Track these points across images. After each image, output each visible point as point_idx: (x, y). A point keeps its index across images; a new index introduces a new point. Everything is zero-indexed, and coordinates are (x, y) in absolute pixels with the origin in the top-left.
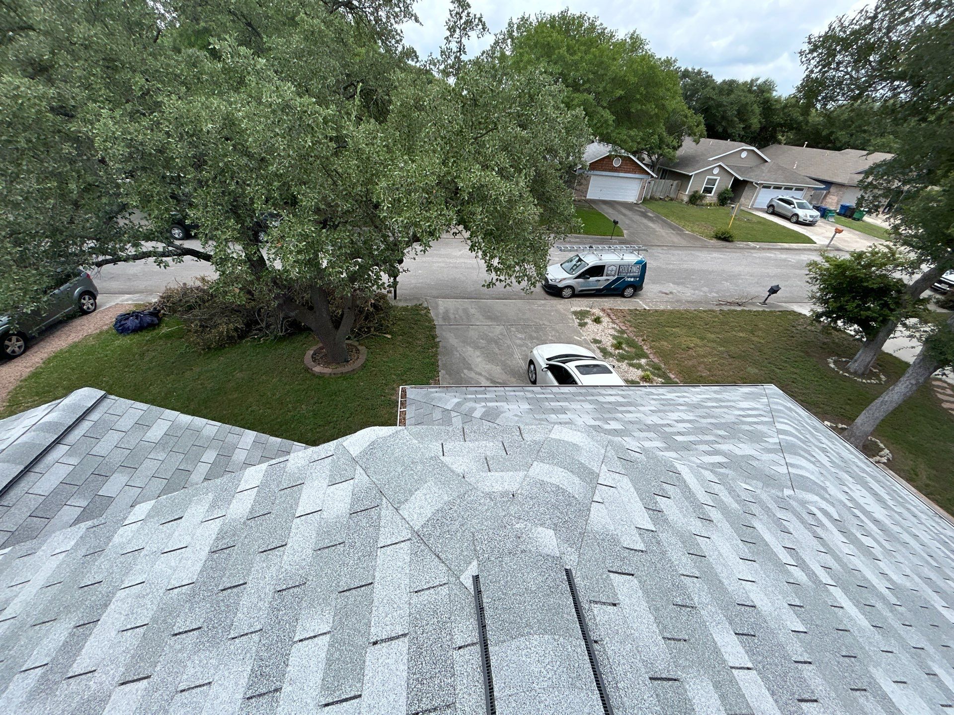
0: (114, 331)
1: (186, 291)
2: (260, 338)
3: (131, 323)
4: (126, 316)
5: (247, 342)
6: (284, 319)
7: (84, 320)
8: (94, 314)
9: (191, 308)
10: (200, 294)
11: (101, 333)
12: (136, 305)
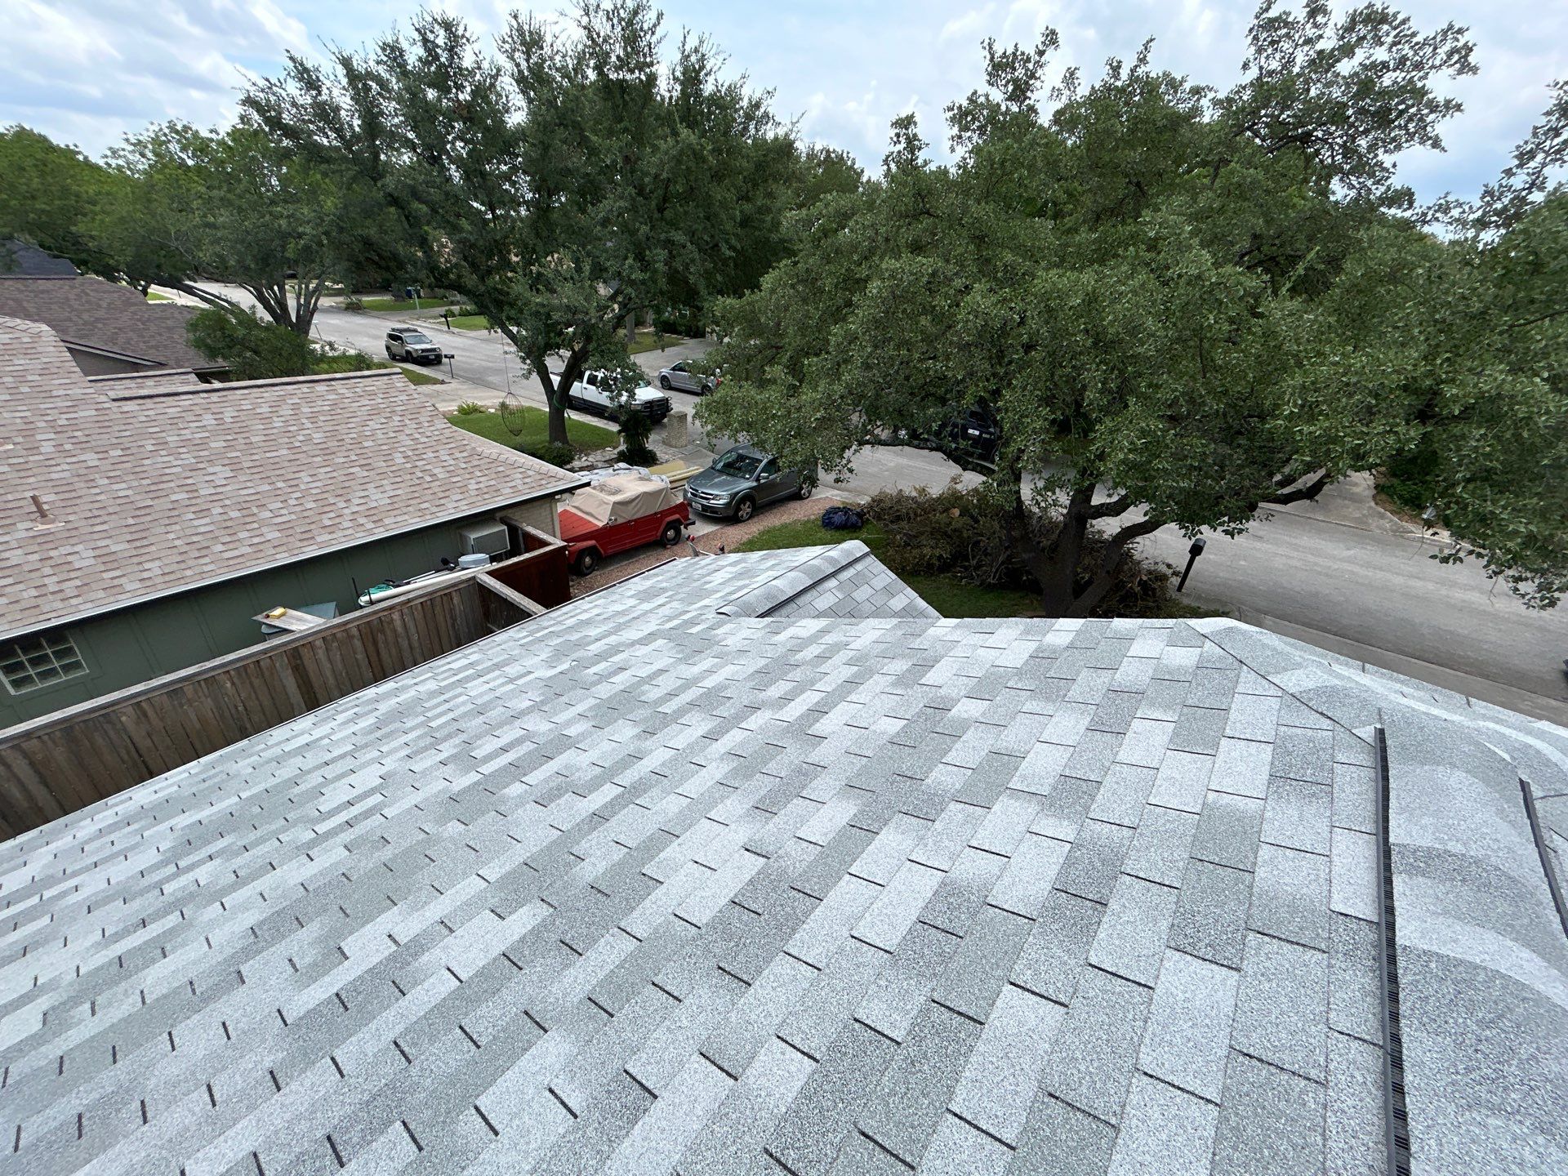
0: (820, 523)
1: (900, 498)
2: (962, 578)
3: (838, 518)
4: (834, 510)
5: (945, 578)
6: (1003, 563)
7: (796, 505)
8: (806, 501)
9: (898, 518)
10: (914, 506)
11: (808, 521)
12: (843, 503)
